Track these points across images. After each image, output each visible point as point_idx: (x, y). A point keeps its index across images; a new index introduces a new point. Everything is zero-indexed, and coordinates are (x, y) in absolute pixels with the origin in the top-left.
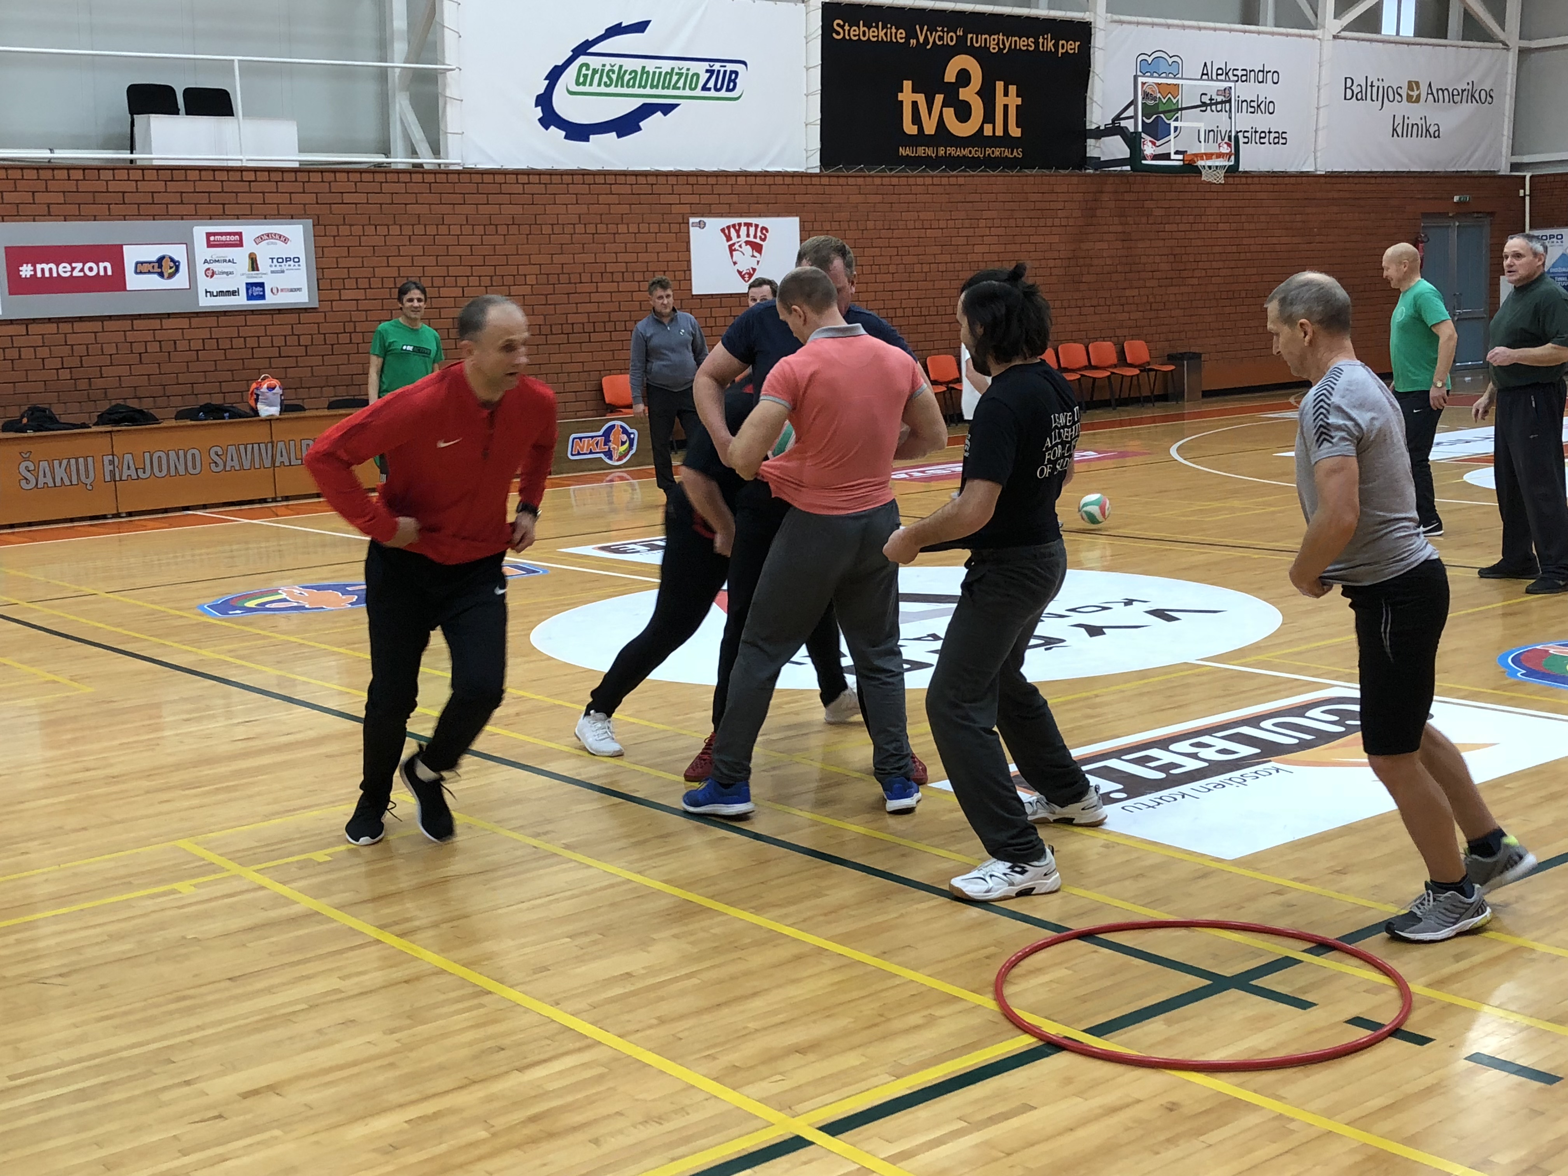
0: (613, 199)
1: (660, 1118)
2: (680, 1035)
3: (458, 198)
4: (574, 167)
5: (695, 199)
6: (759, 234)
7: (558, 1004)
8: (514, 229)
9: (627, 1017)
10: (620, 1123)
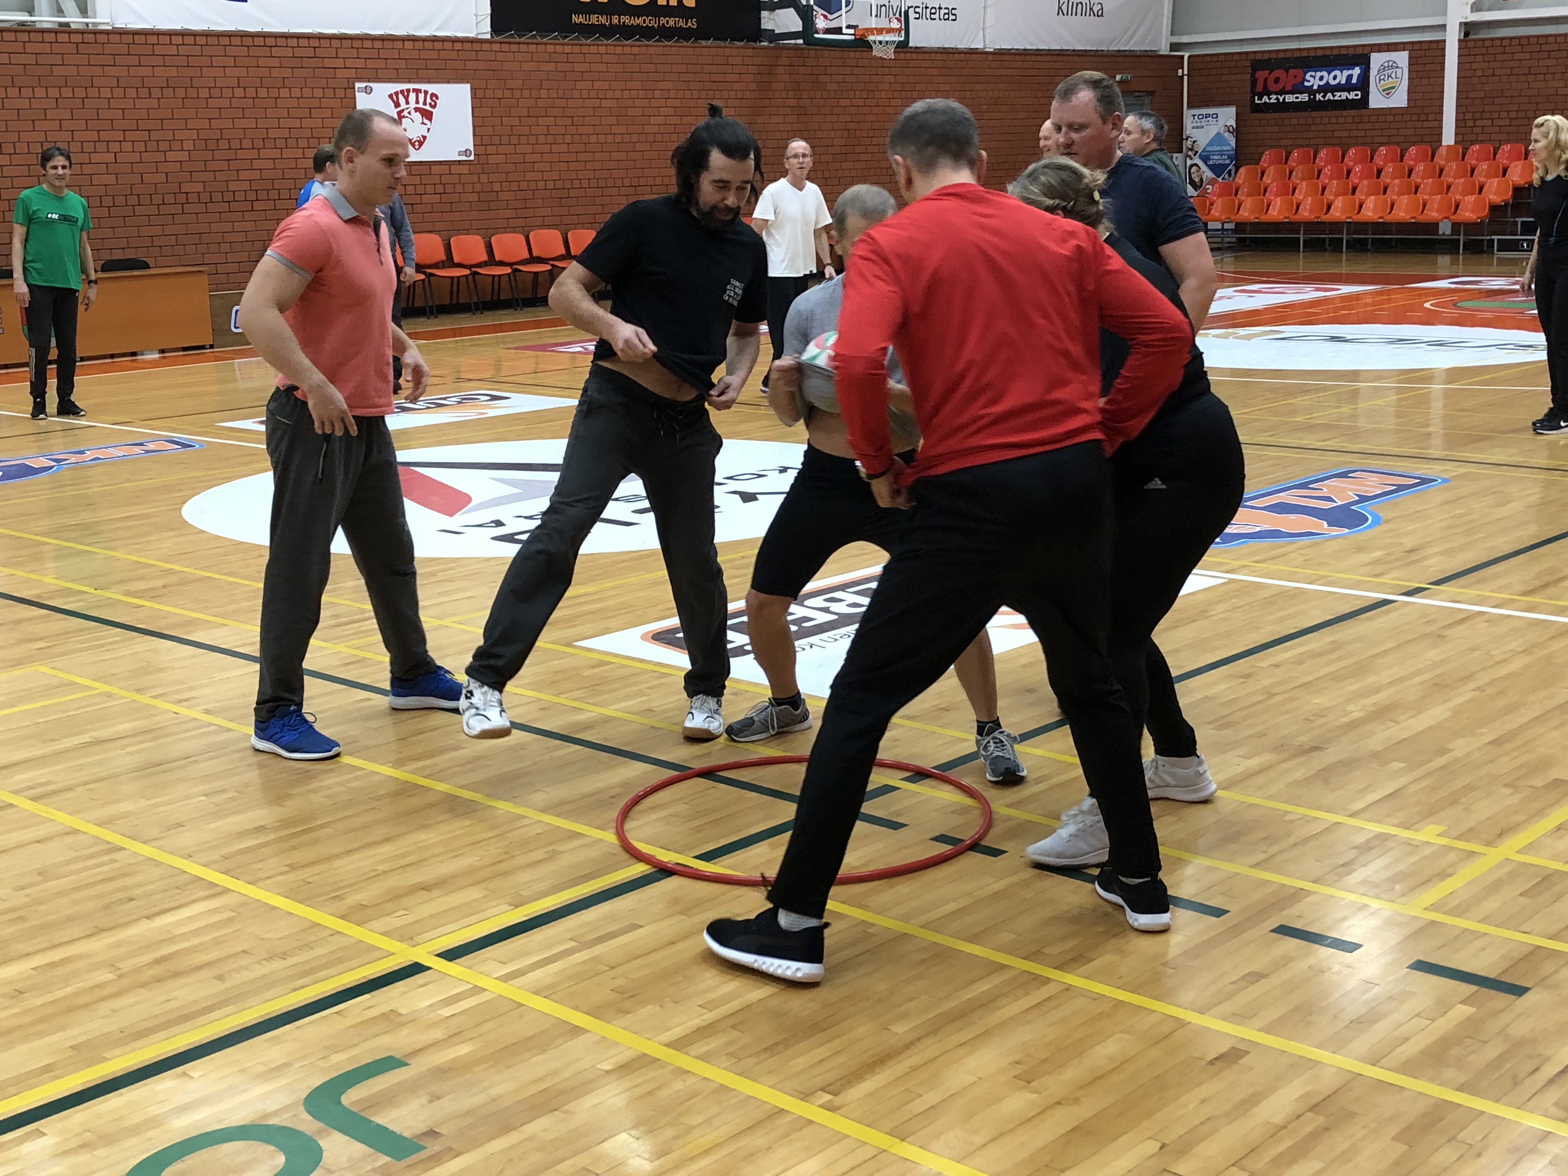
0: (275, 62)
1: (285, 953)
2: (310, 880)
3: (109, 60)
4: (232, 28)
5: (360, 63)
6: (429, 100)
7: (190, 856)
8: (169, 92)
9: (259, 866)
10: (245, 961)
